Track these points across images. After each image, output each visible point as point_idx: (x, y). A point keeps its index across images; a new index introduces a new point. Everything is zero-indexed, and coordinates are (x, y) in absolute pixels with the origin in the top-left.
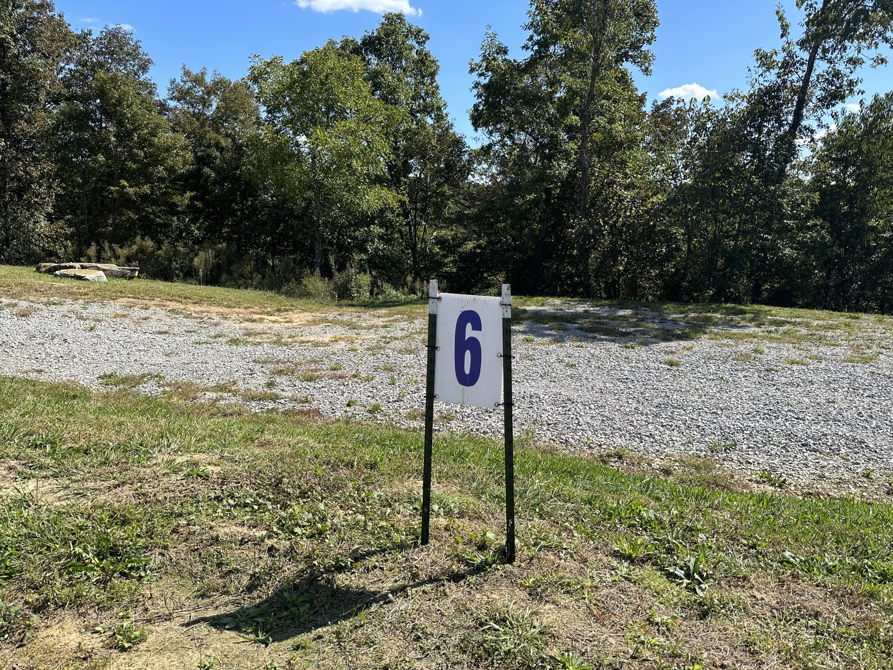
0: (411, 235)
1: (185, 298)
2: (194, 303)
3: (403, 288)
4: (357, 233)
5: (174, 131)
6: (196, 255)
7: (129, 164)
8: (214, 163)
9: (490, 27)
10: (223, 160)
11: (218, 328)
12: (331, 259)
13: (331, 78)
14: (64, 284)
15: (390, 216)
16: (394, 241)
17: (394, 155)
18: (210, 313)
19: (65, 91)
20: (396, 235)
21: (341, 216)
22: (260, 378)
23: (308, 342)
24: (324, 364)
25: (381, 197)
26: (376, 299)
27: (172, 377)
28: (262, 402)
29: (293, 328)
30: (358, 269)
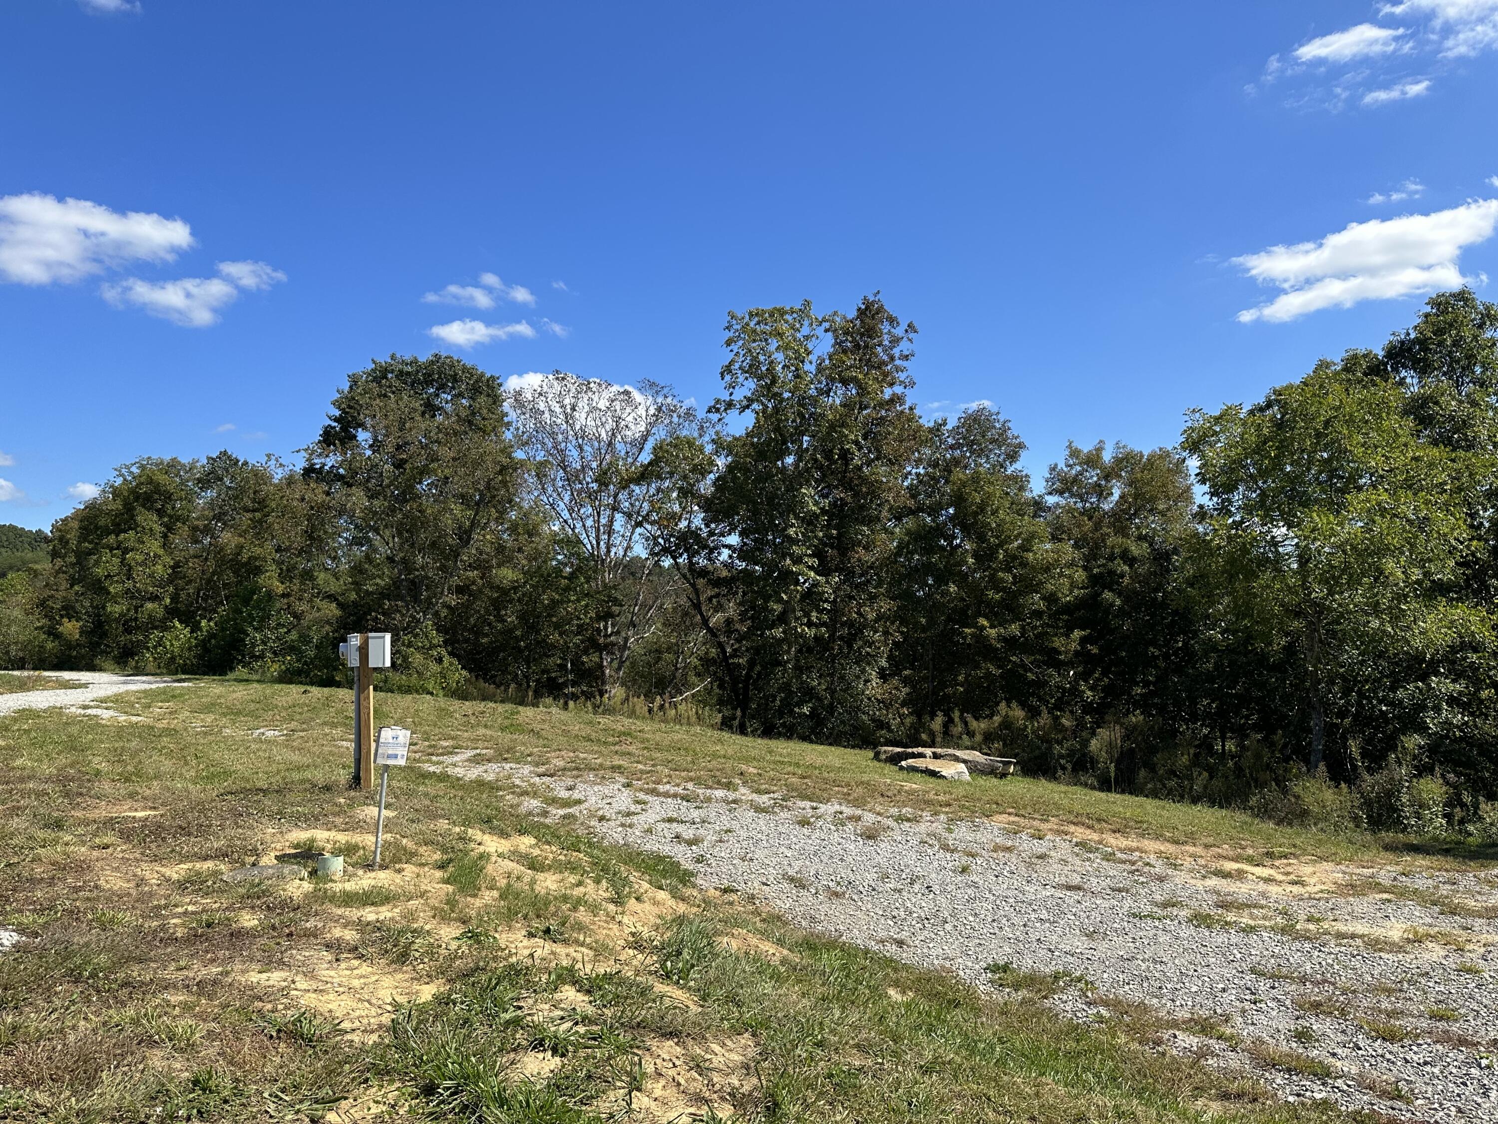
1: (1099, 820)
2: (1114, 832)
4: (1400, 693)
5: (1055, 538)
6: (1094, 734)
7: (990, 593)
8: (1119, 584)
10: (1135, 577)
11: (1167, 886)
12: (1354, 747)
13: (1336, 423)
14: (915, 784)
15: (1473, 657)
16: (1486, 707)
17: (1479, 540)
18: (1146, 852)
19: (911, 503)
20: (1484, 694)
21: (1362, 663)
22: (1274, 1013)
23: (1353, 936)
24: (1410, 999)
25: (1452, 622)
26: (1460, 831)
27: (1107, 985)
28: (1294, 1078)
29: (1310, 898)
30: (1416, 767)
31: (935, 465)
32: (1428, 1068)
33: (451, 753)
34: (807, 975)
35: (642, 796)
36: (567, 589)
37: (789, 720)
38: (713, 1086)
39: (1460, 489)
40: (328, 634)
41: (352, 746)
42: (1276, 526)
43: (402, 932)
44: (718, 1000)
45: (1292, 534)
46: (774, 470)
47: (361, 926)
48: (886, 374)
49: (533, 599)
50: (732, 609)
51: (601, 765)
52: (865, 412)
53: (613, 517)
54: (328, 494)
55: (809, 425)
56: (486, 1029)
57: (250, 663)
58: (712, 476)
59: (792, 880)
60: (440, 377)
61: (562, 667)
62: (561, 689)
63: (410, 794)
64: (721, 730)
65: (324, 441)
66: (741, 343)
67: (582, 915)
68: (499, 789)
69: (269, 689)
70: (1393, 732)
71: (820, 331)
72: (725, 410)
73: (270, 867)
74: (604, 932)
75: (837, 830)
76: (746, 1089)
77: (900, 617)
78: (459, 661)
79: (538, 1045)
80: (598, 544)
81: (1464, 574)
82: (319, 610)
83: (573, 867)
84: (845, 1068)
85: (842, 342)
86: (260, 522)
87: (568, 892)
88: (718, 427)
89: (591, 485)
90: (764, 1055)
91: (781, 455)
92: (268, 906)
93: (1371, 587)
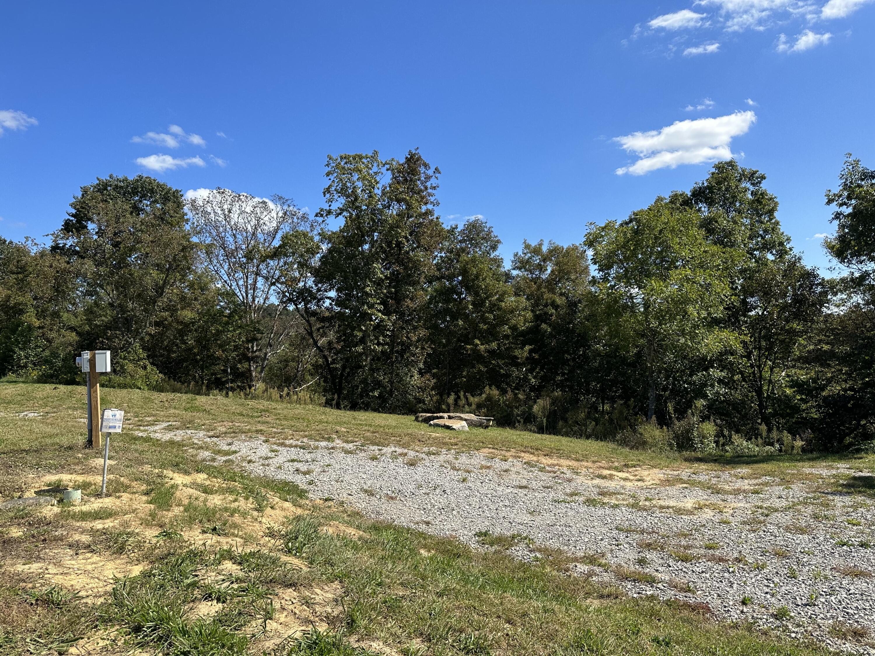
0: (754, 376)
1: (537, 449)
2: (545, 456)
3: (756, 438)
4: (694, 378)
5: (516, 294)
6: (535, 402)
7: (481, 325)
8: (550, 320)
9: (851, 155)
10: (558, 316)
11: (573, 484)
12: (670, 407)
13: (665, 232)
14: (438, 434)
15: (731, 358)
16: (737, 385)
17: (735, 296)
18: (562, 466)
19: (437, 273)
20: (736, 378)
21: (675, 362)
22: (627, 550)
23: (668, 507)
24: (696, 539)
25: (721, 339)
26: (722, 450)
27: (541, 540)
28: (637, 584)
29: (647, 488)
30: (701, 417)
31: (451, 252)
32: (704, 575)
33: (153, 425)
34: (373, 545)
35: (275, 447)
36: (227, 323)
37: (366, 399)
38: (316, 613)
39: (727, 268)
40: (70, 352)
41: (86, 421)
42: (633, 288)
43: (120, 534)
44: (320, 563)
45: (641, 292)
46: (357, 253)
47: (93, 532)
48: (422, 198)
49: (205, 330)
50: (332, 335)
51: (249, 430)
52: (410, 219)
53: (256, 279)
54: (68, 263)
55: (378, 226)
56: (175, 590)
57: (17, 371)
58: (319, 255)
59: (366, 491)
60: (142, 190)
61: (225, 371)
62: (224, 385)
63: (126, 450)
64: (325, 406)
65: (65, 229)
66: (335, 175)
67: (237, 519)
68: (184, 446)
69: (30, 387)
70: (690, 399)
71: (384, 170)
72: (327, 215)
73: (31, 499)
74: (250, 528)
75: (393, 462)
76: (335, 613)
77: (430, 339)
78: (157, 368)
79: (208, 597)
80: (247, 296)
81: (727, 314)
82: (64, 336)
83: (231, 491)
84: (393, 597)
85: (396, 177)
86: (22, 280)
87: (228, 505)
88: (323, 226)
89: (242, 259)
90: (347, 593)
91: (362, 243)
92: (30, 523)
93: (681, 320)
